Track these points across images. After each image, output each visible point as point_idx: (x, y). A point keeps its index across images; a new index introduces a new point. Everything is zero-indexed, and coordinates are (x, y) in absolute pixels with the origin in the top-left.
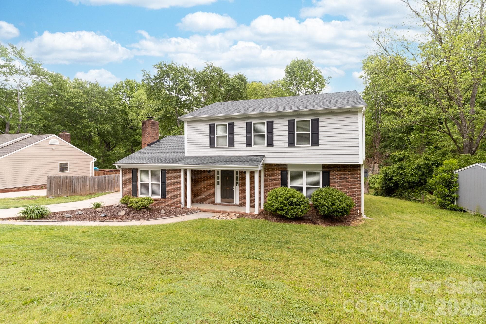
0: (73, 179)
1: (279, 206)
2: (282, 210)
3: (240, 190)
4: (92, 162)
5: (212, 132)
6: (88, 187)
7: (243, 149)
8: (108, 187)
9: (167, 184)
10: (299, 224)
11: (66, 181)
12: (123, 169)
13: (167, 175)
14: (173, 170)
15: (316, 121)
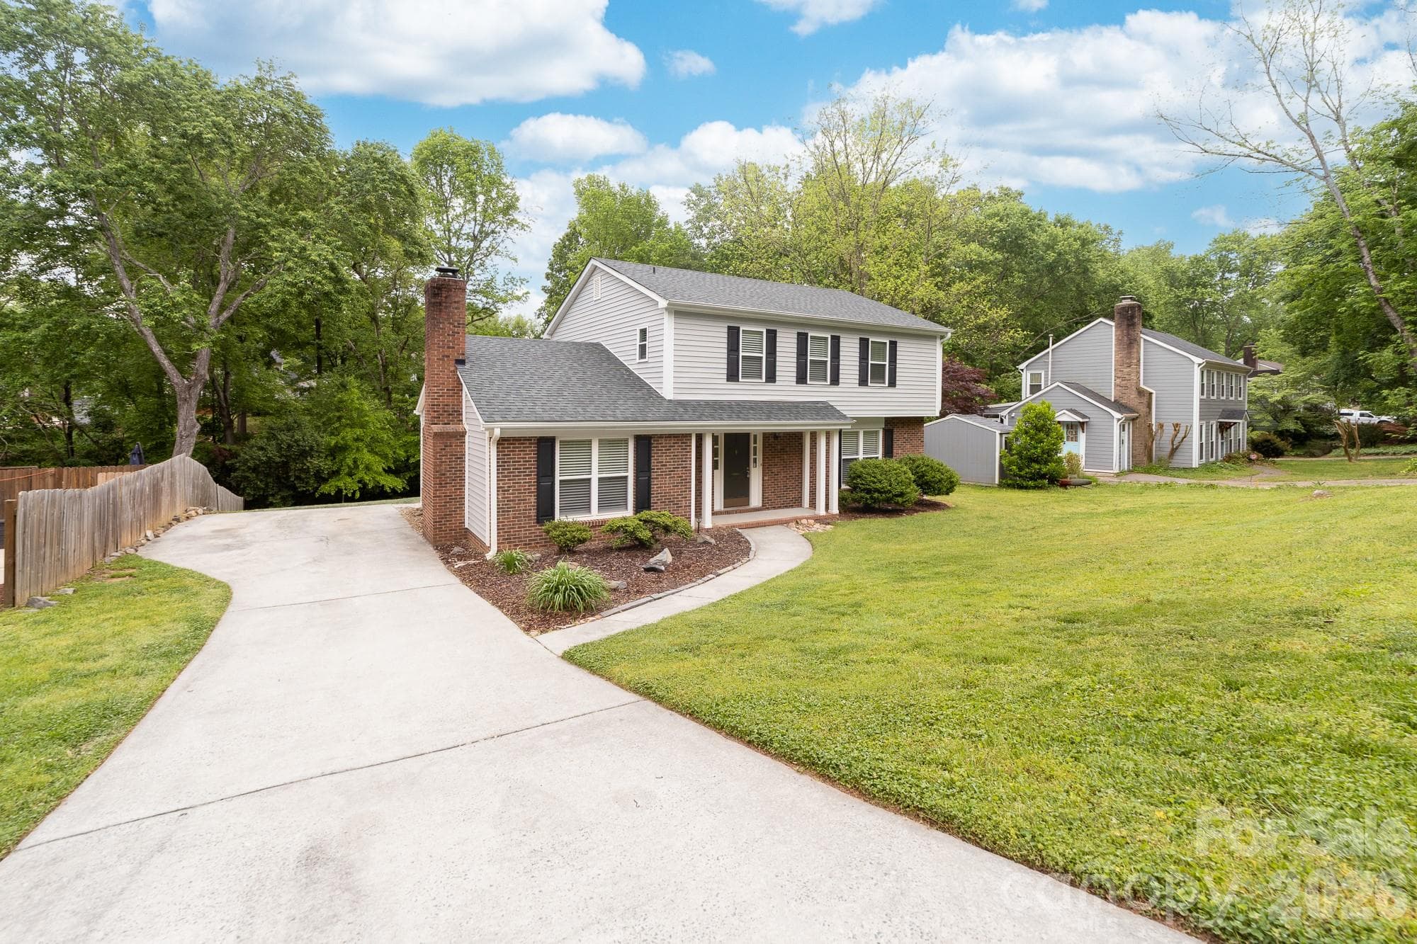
0: (64, 507)
3: (763, 477)
5: (733, 347)
6: (85, 541)
7: (792, 389)
8: (112, 534)
9: (654, 475)
10: (898, 519)
11: (53, 515)
12: (500, 440)
13: (654, 450)
14: (669, 436)
15: (893, 345)
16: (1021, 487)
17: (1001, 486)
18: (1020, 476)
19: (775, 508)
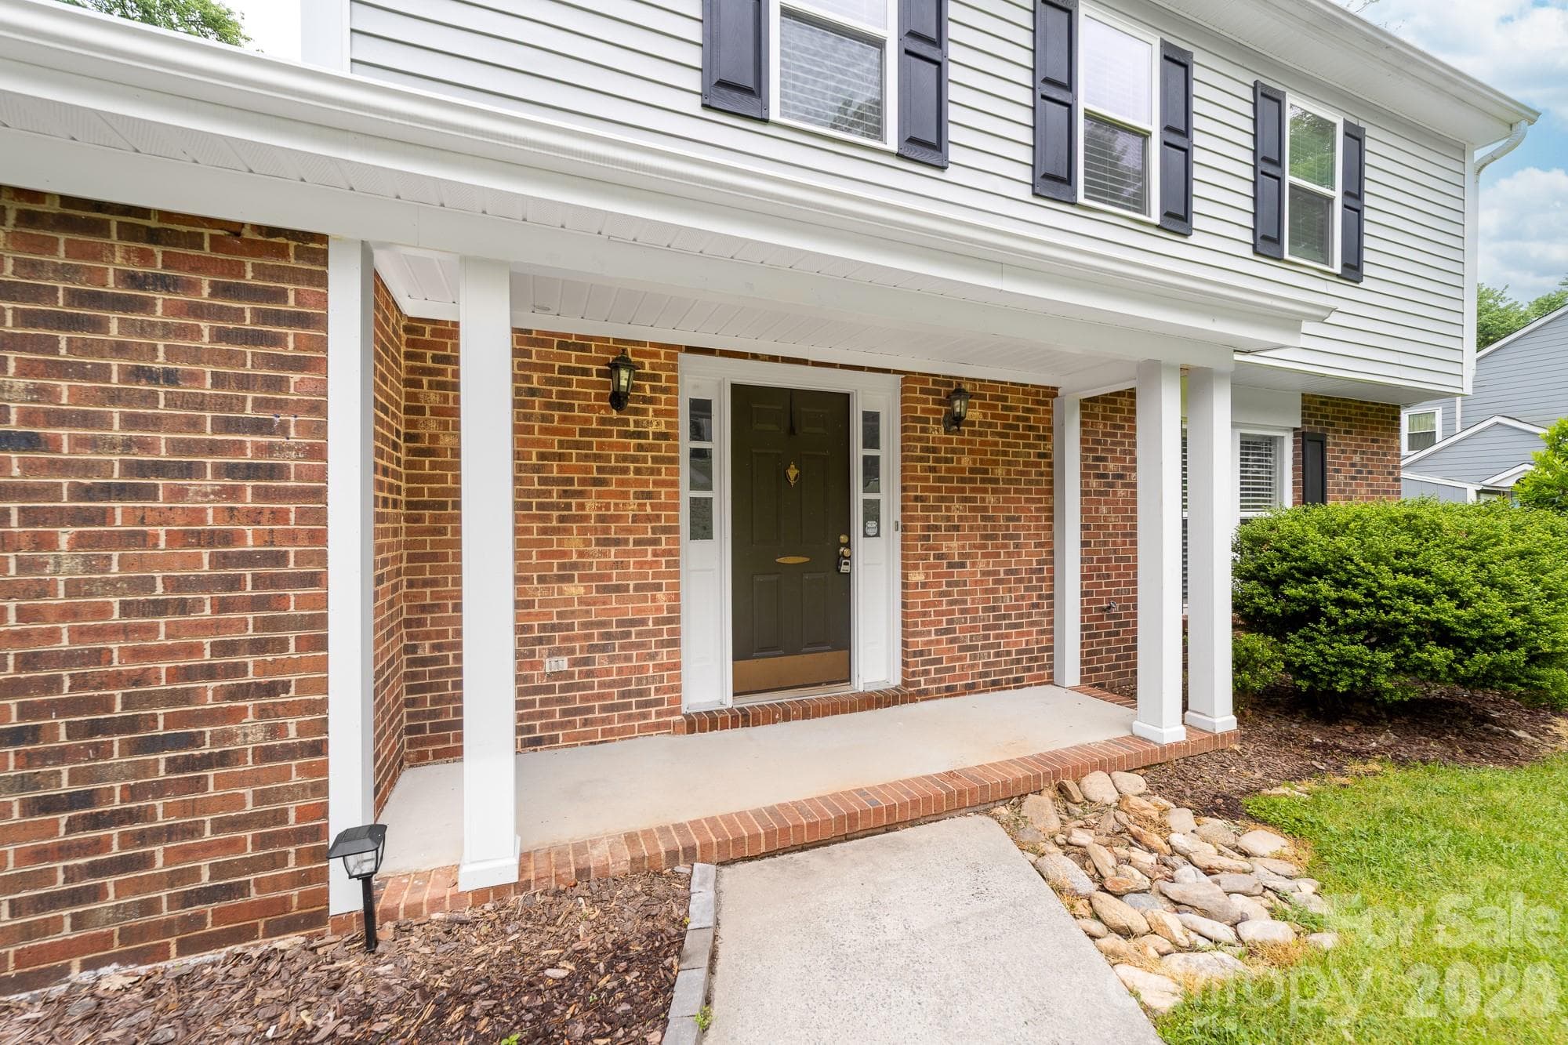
3: (907, 567)
7: (1016, 212)
19: (951, 691)
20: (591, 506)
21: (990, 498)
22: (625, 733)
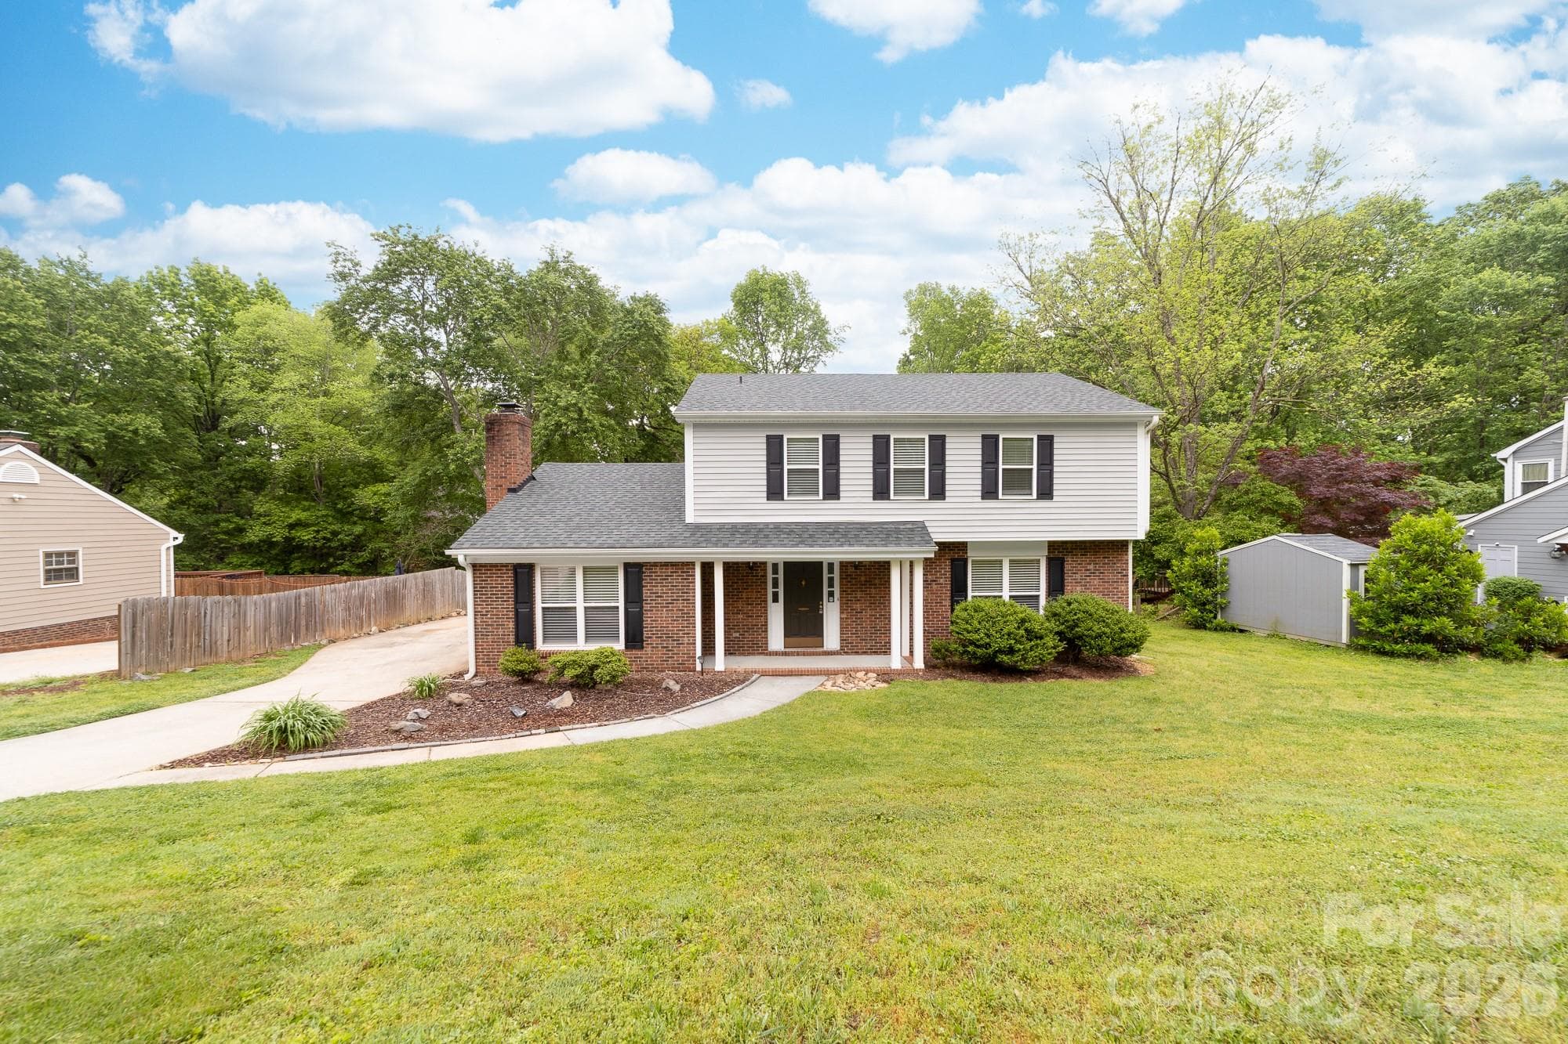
0: (206, 609)
1: (1004, 643)
2: (1011, 651)
3: (841, 613)
4: (168, 548)
5: (774, 460)
6: (250, 633)
7: (867, 506)
8: (307, 629)
9: (646, 607)
11: (186, 614)
12: (474, 566)
13: (646, 580)
14: (666, 565)
15: (1046, 443)
16: (1381, 652)
17: (1354, 647)
18: (1383, 637)
19: (857, 653)
20: (744, 595)
21: (873, 590)
22: (753, 654)
